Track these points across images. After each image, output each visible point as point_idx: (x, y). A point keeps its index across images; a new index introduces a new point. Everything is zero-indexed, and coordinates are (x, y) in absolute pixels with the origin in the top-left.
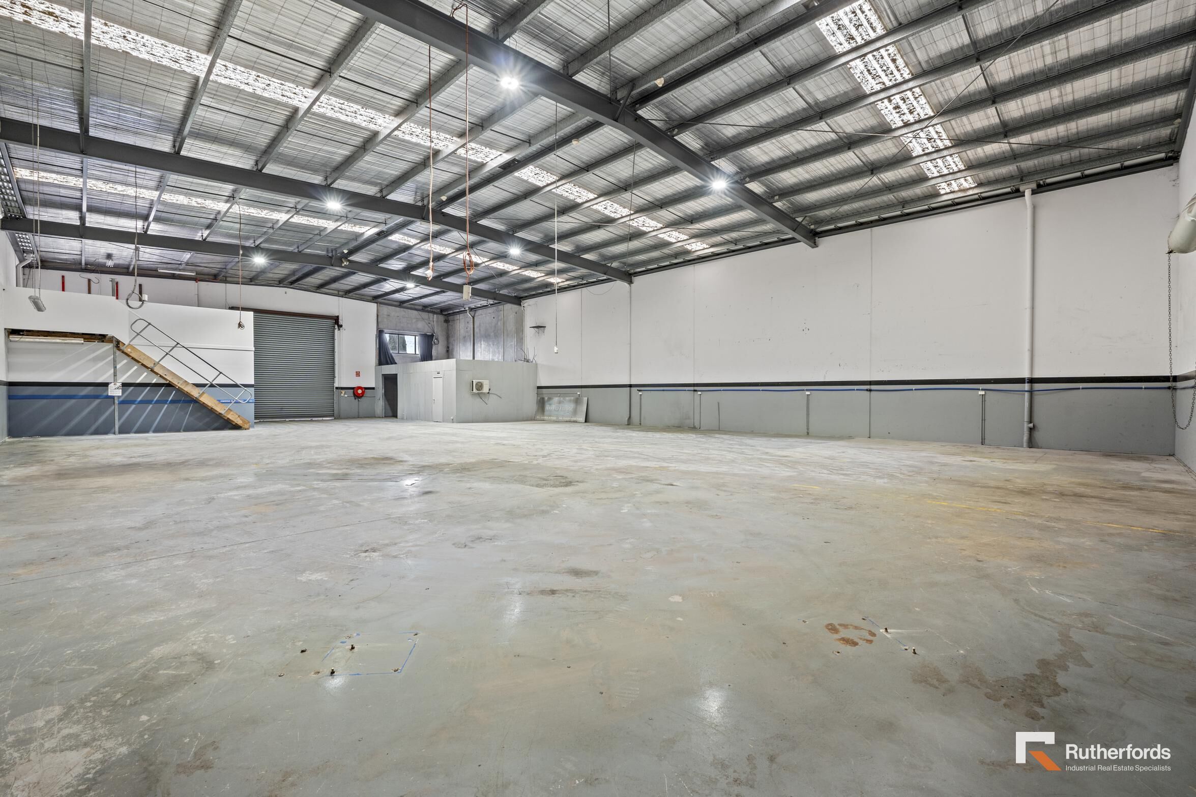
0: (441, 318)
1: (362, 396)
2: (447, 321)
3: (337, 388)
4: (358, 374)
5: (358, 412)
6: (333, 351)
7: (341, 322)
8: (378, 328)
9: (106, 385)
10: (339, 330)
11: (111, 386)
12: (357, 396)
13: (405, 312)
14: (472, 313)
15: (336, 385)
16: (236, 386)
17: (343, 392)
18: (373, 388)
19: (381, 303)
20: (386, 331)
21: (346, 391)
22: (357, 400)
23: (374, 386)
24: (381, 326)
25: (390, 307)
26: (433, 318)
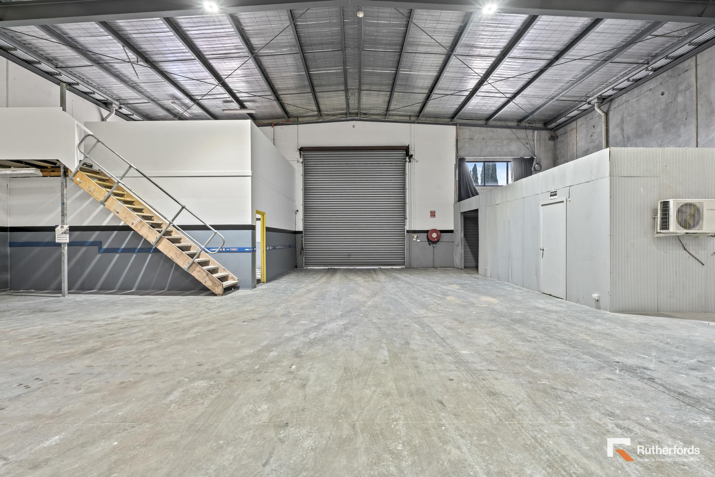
0: (545, 134)
1: (438, 241)
2: (553, 138)
3: (408, 231)
4: (433, 214)
5: (434, 261)
6: (404, 188)
7: (411, 152)
8: (457, 157)
9: (52, 229)
10: (410, 161)
11: (58, 230)
12: (431, 242)
13: (493, 132)
14: (605, 107)
15: (407, 228)
16: (204, 228)
17: (415, 236)
18: (452, 231)
19: (461, 125)
20: (467, 158)
21: (418, 234)
22: (431, 246)
23: (453, 229)
24: (462, 154)
25: (473, 129)
26: (533, 136)
